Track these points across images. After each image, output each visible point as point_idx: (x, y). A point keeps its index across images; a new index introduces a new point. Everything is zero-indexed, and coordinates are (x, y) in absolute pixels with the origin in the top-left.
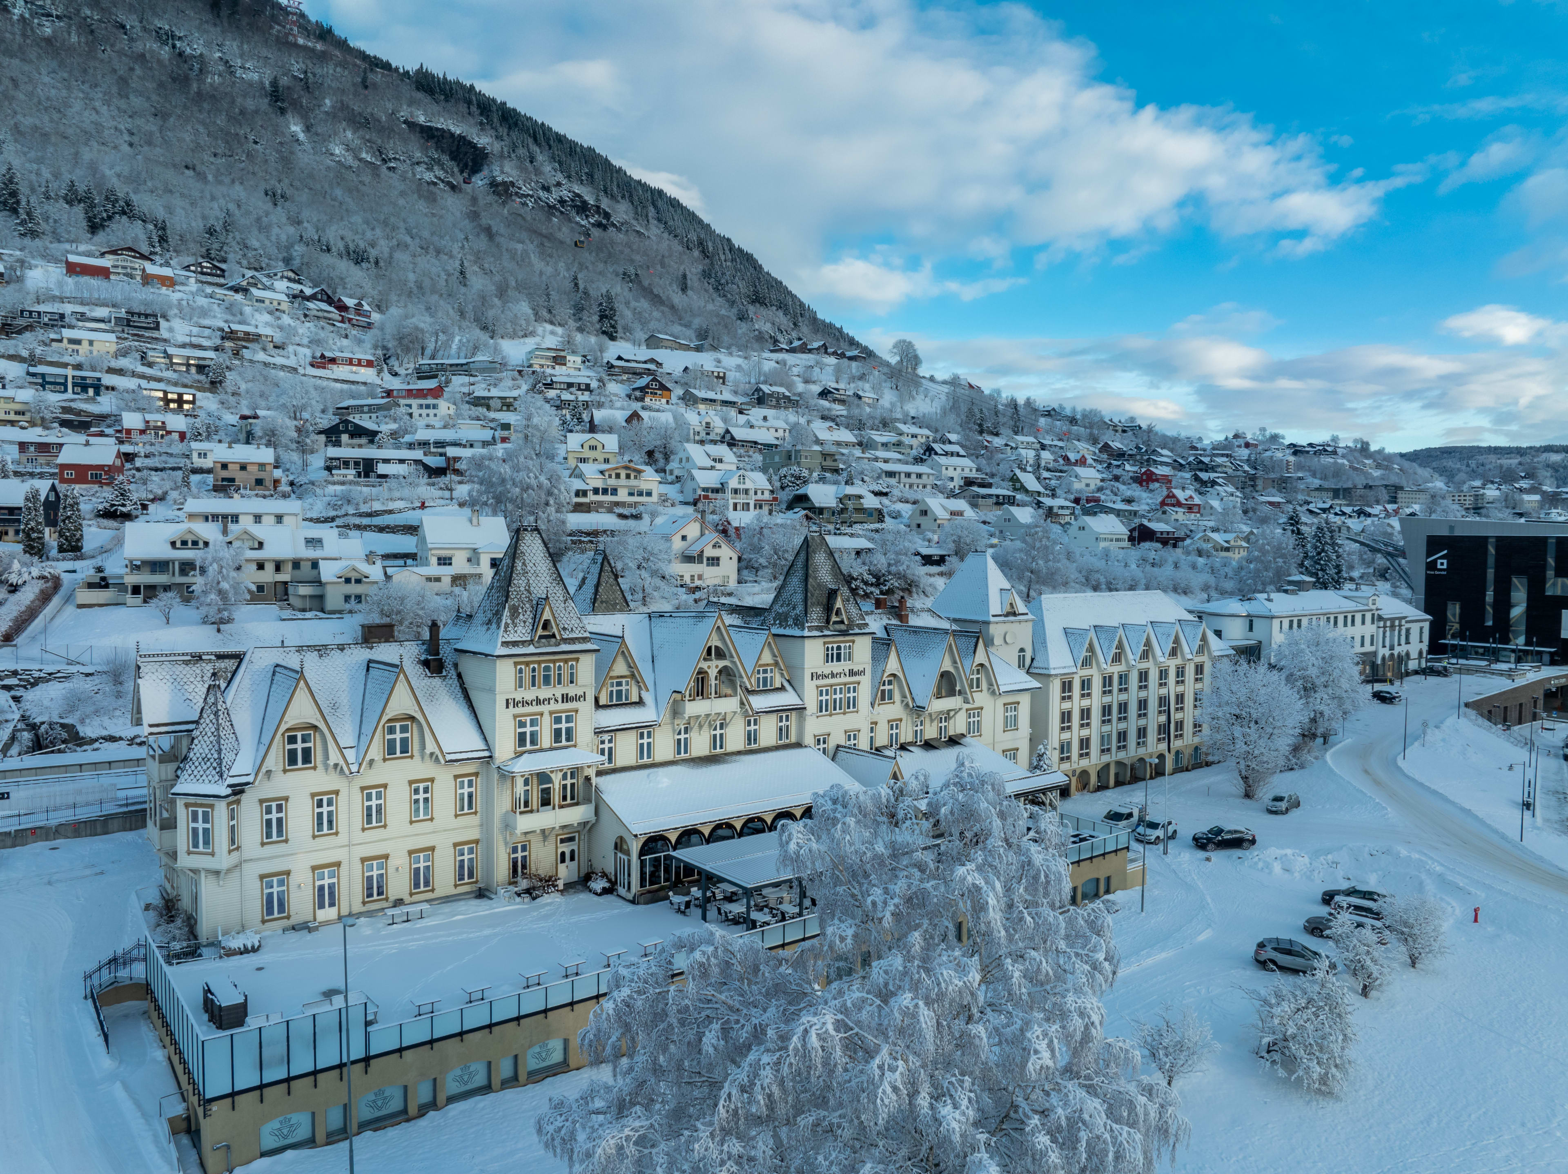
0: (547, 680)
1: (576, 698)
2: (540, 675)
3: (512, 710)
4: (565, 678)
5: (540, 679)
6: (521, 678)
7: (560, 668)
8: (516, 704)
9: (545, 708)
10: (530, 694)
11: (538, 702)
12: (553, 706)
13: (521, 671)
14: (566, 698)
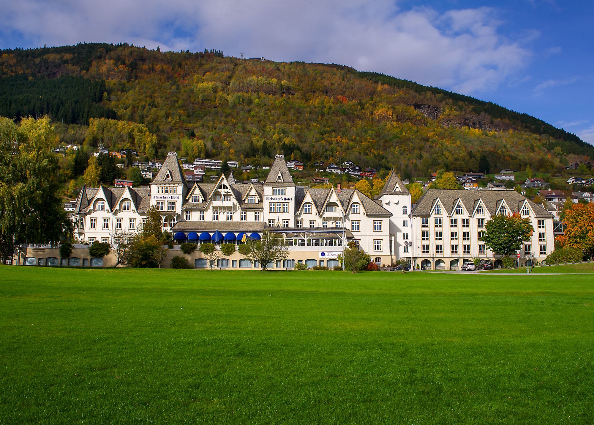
0: (167, 192)
1: (176, 198)
2: (164, 190)
3: (156, 199)
4: (173, 191)
5: (164, 191)
6: (158, 190)
7: (171, 188)
8: (157, 198)
9: (166, 200)
10: (161, 195)
11: (164, 197)
12: (169, 199)
13: (159, 188)
14: (172, 197)
